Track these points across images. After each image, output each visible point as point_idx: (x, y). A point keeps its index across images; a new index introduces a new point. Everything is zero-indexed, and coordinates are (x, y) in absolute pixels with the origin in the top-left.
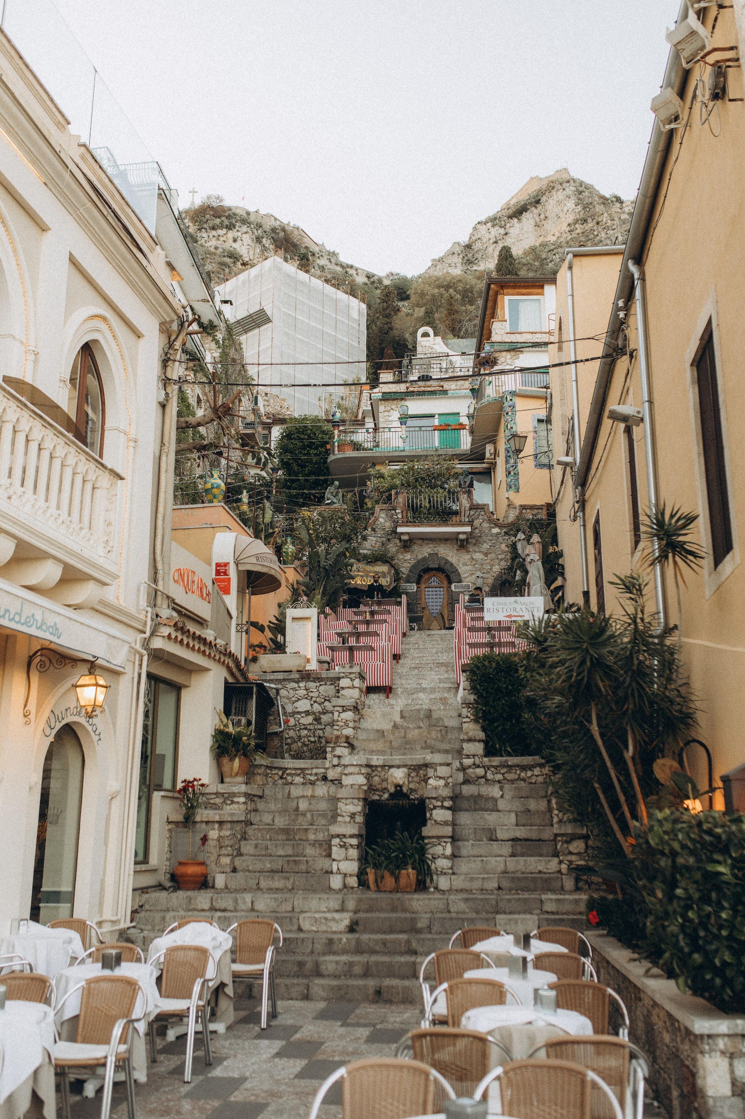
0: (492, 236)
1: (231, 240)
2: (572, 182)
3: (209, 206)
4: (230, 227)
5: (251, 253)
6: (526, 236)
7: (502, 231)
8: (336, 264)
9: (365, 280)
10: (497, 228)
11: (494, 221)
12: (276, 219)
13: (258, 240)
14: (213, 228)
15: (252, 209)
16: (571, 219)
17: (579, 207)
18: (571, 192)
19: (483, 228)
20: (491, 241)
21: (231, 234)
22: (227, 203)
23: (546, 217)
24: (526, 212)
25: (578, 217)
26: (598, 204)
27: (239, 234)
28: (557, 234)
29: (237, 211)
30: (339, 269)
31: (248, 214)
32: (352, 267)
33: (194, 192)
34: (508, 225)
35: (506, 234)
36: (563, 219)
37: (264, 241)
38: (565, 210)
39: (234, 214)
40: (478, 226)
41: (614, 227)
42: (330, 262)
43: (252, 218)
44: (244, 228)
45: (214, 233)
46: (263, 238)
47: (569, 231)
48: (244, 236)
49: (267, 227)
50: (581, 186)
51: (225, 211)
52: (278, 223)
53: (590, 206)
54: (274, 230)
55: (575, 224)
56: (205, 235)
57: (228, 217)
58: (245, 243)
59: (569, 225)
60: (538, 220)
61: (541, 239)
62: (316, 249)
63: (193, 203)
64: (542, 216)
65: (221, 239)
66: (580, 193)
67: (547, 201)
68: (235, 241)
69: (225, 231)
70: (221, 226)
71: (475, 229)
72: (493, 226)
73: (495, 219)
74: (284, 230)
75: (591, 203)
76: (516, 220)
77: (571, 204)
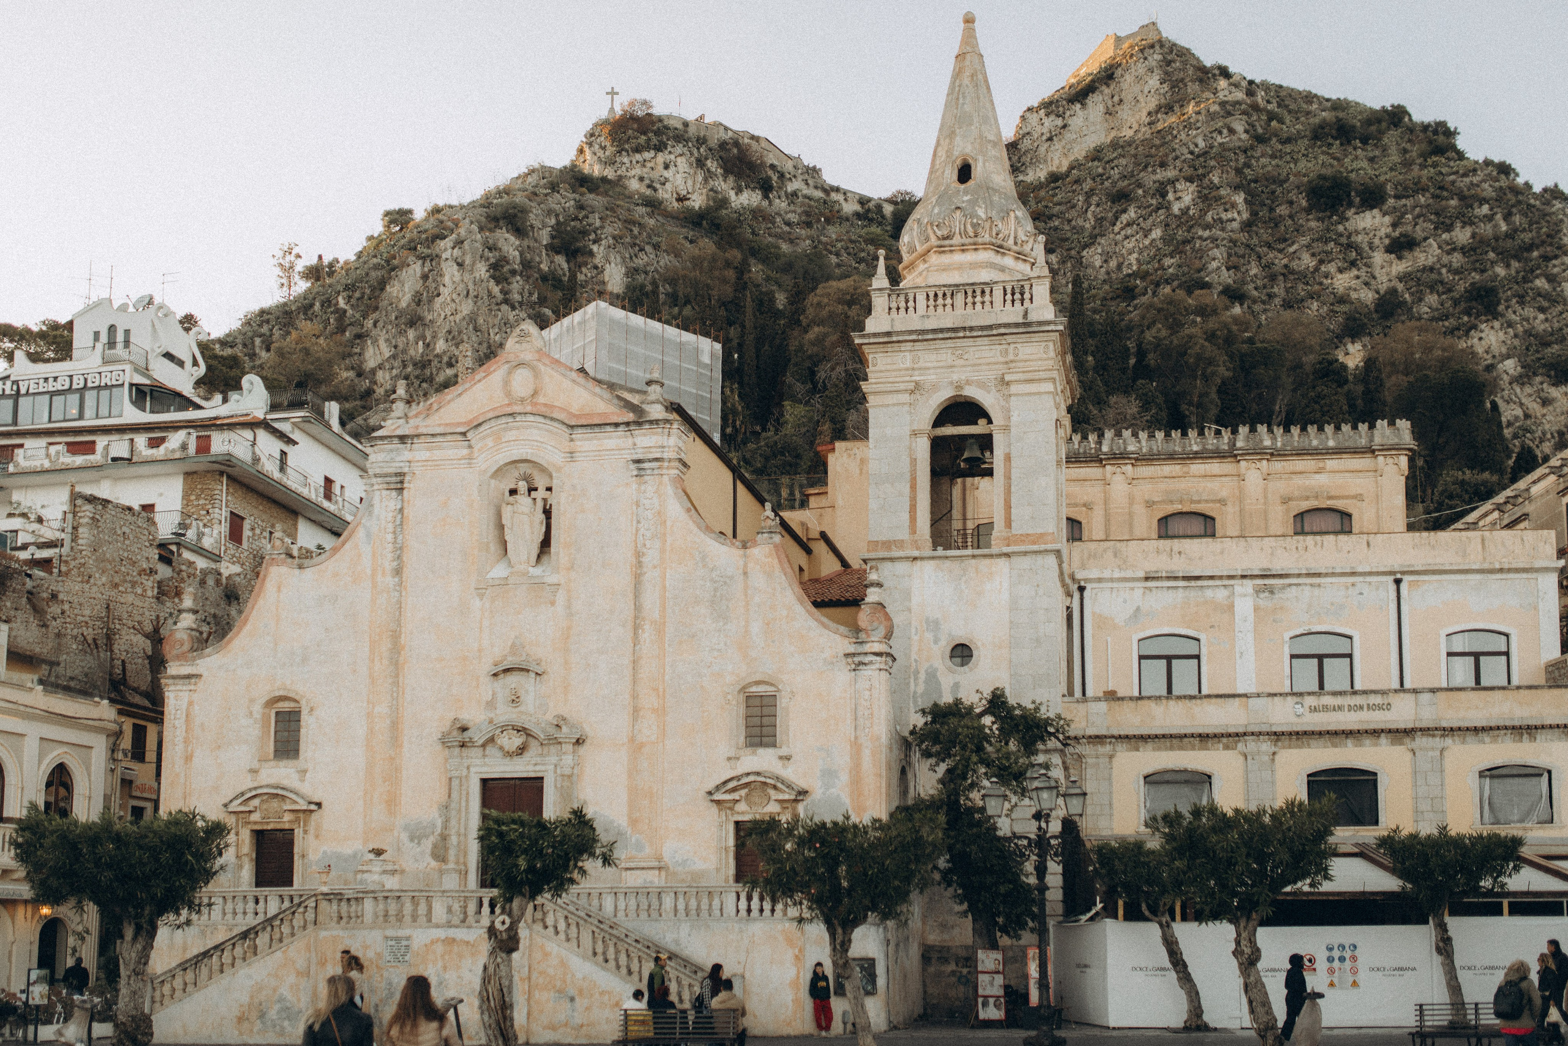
0: (1045, 130)
1: (661, 167)
2: (1157, 47)
3: (632, 115)
4: (660, 148)
5: (690, 183)
6: (1092, 129)
7: (1059, 122)
8: (816, 187)
9: (857, 208)
10: (1052, 117)
11: (1050, 106)
12: (726, 129)
13: (700, 163)
14: (638, 150)
15: (691, 117)
16: (1152, 103)
17: (1165, 85)
18: (1154, 64)
19: (1033, 118)
20: (1044, 138)
21: (661, 158)
22: (658, 110)
23: (1121, 101)
24: (1093, 92)
25: (1163, 101)
26: (1191, 81)
27: (672, 157)
28: (1135, 126)
29: (673, 123)
30: (819, 194)
31: (686, 124)
32: (837, 190)
33: (613, 93)
34: (1068, 113)
35: (1064, 126)
36: (1143, 104)
37: (709, 163)
38: (1146, 91)
39: (667, 128)
40: (1028, 114)
42: (807, 184)
43: (692, 131)
44: (679, 149)
45: (638, 157)
46: (706, 159)
47: (1149, 124)
48: (679, 159)
49: (713, 143)
50: (1171, 52)
51: (653, 123)
52: (730, 133)
53: (1181, 85)
54: (723, 145)
55: (1157, 112)
56: (626, 160)
57: (658, 133)
58: (681, 170)
59: (1149, 114)
60: (1110, 103)
61: (1113, 134)
62: (789, 166)
63: (612, 109)
64: (1116, 99)
65: (649, 165)
66: (1169, 63)
67: (1122, 76)
68: (666, 167)
69: (652, 153)
70: (647, 147)
71: (1023, 118)
72: (1048, 115)
73: (1051, 103)
74: (736, 144)
75: (1182, 80)
76: (1078, 106)
77: (1154, 82)
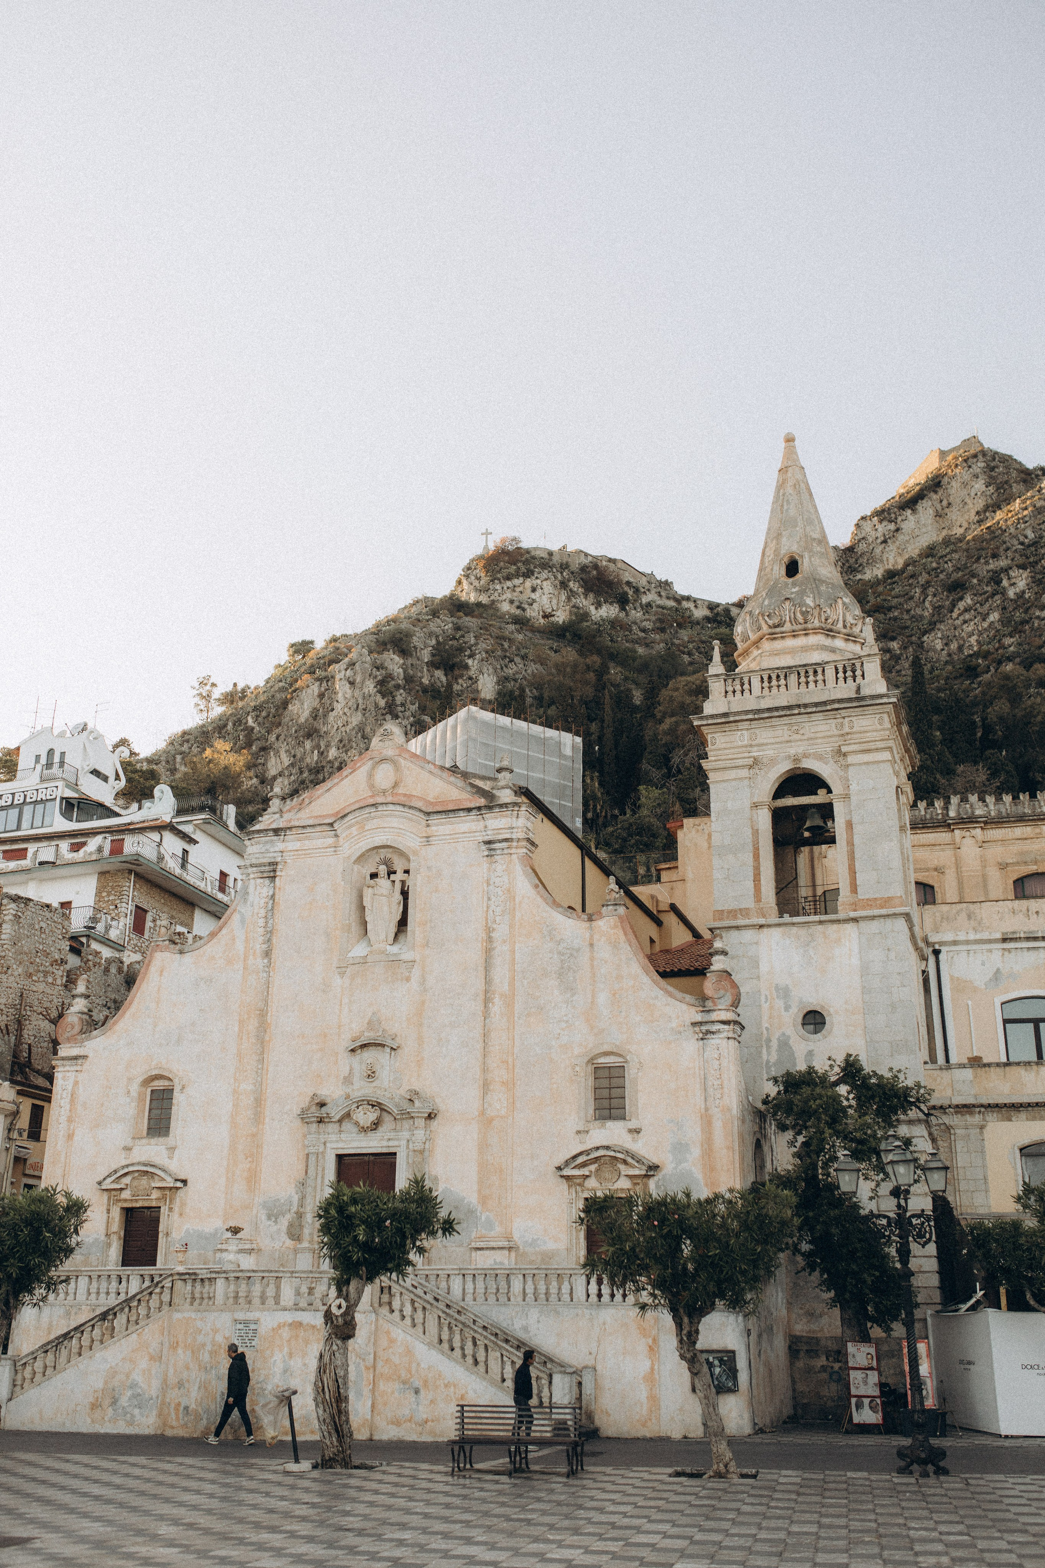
0: (879, 534)
1: (529, 590)
2: (980, 457)
3: (503, 550)
4: (528, 574)
5: (554, 601)
6: (924, 530)
7: (892, 527)
8: (668, 598)
9: (707, 612)
10: (885, 523)
11: (883, 514)
12: (586, 555)
13: (564, 585)
14: (508, 578)
15: (555, 547)
16: (980, 504)
17: (990, 488)
18: (979, 470)
19: (867, 527)
20: (879, 541)
21: (529, 583)
22: (525, 544)
23: (949, 504)
24: (922, 499)
25: (990, 501)
26: (1015, 482)
27: (539, 581)
28: (965, 525)
29: (538, 553)
30: (671, 603)
31: (551, 554)
32: (688, 598)
33: (487, 533)
34: (900, 519)
35: (897, 530)
36: (971, 506)
37: (571, 584)
38: (973, 494)
39: (534, 558)
40: (862, 522)
41: (1027, 519)
42: (660, 596)
43: (556, 559)
44: (544, 574)
45: (509, 584)
46: (569, 581)
47: (978, 522)
48: (545, 583)
49: (575, 567)
50: (994, 459)
51: (522, 555)
52: (590, 559)
53: (1006, 486)
54: (583, 569)
55: (985, 511)
56: (498, 587)
57: (526, 562)
58: (546, 591)
59: (978, 513)
60: (939, 507)
61: (944, 533)
62: (643, 581)
63: (486, 547)
64: (945, 503)
65: (518, 590)
66: (992, 469)
67: (949, 483)
68: (534, 590)
69: (521, 579)
70: (517, 576)
71: (858, 526)
72: (881, 521)
73: (883, 511)
74: (596, 567)
75: (1006, 482)
76: (909, 512)
77: (979, 486)
